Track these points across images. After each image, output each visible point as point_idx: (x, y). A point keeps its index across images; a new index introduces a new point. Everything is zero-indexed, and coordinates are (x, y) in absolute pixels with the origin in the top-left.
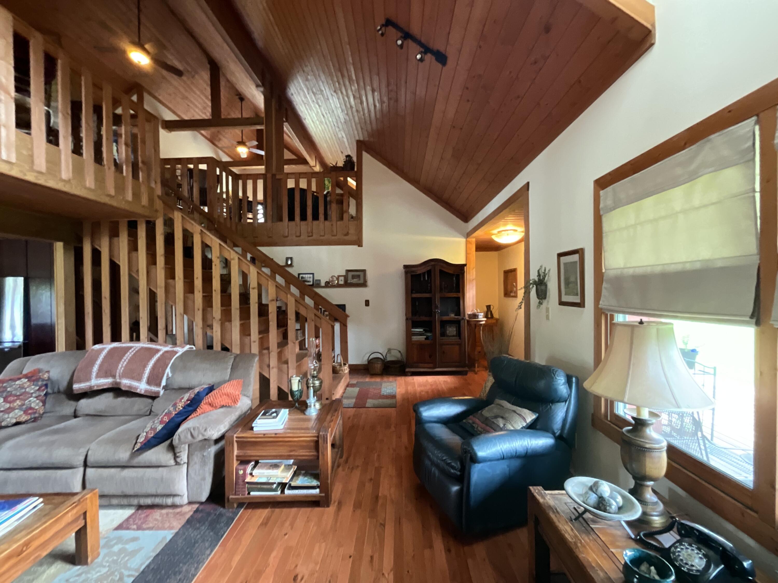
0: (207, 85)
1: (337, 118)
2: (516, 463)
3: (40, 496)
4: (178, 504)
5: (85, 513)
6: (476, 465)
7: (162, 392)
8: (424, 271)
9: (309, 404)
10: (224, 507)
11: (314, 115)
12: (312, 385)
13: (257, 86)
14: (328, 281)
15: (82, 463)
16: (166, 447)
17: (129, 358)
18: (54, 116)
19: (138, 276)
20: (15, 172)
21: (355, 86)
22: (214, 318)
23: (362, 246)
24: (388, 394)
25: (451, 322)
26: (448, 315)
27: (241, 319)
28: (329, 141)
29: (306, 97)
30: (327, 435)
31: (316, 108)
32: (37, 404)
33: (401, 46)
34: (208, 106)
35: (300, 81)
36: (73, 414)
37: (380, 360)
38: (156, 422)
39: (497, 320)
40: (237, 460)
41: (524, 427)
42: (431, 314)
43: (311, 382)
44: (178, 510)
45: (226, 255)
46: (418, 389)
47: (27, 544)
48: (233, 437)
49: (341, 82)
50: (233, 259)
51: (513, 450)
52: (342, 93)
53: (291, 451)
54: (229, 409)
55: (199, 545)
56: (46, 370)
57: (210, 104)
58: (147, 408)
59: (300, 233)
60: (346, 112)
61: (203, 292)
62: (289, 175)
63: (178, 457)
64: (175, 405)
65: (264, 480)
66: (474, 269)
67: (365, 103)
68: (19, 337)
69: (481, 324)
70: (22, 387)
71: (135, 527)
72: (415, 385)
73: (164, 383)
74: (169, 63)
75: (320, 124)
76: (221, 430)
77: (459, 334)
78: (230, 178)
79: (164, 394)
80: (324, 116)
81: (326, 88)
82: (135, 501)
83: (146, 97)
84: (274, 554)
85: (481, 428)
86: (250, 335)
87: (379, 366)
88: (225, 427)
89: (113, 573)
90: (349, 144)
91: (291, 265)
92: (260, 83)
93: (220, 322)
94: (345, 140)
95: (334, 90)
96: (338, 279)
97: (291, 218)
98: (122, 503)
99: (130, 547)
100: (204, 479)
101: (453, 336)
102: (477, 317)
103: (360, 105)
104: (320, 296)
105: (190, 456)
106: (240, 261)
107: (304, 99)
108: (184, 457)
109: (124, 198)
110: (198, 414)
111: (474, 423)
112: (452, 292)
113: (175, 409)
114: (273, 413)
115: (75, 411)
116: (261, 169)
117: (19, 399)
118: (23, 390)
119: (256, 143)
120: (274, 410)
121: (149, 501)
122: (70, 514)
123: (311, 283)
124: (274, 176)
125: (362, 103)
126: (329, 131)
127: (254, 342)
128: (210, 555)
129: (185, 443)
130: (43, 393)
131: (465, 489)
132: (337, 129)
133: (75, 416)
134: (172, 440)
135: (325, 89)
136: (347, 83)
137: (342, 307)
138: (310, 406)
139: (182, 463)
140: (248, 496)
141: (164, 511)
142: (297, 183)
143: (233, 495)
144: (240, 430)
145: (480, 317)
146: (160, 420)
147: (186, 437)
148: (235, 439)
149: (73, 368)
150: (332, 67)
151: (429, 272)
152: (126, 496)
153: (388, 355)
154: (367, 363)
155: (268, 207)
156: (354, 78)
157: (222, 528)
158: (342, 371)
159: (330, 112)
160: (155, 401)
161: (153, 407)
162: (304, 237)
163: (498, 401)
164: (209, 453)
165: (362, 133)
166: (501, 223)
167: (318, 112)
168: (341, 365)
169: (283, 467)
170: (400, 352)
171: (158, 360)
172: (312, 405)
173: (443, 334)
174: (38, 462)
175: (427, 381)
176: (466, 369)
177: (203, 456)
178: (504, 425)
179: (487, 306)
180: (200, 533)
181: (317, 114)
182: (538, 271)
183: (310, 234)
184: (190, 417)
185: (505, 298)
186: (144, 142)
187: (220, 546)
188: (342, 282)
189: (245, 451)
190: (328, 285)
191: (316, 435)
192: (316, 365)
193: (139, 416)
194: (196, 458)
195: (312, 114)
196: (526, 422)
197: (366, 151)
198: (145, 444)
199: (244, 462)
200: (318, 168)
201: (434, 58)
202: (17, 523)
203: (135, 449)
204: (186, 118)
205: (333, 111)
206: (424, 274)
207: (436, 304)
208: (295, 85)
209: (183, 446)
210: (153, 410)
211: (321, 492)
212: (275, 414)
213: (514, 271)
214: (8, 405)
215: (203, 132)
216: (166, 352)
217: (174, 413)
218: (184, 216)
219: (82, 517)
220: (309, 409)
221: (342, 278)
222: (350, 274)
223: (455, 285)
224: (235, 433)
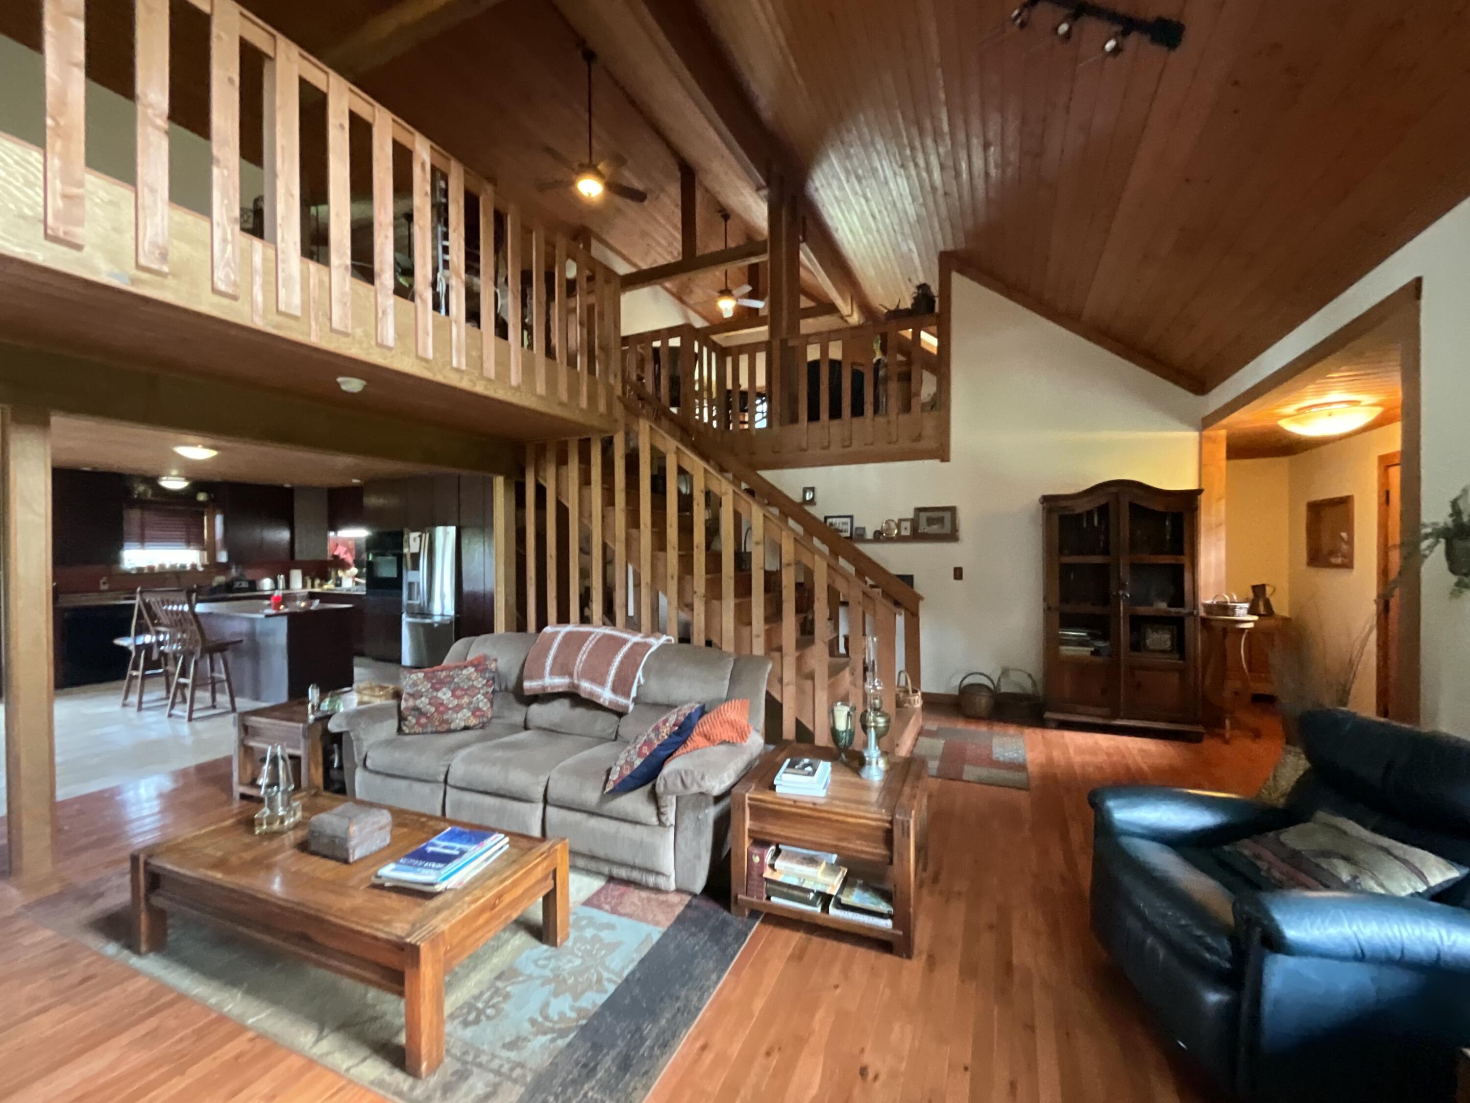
0: (676, 206)
1: (902, 215)
2: (1402, 980)
3: (507, 834)
4: (663, 888)
5: (555, 871)
6: (1280, 957)
7: (631, 707)
8: (1088, 507)
9: (867, 759)
10: (728, 909)
11: (855, 218)
12: (873, 724)
13: (758, 189)
14: (879, 529)
15: (540, 796)
16: (646, 794)
17: (588, 649)
18: (502, 298)
19: (591, 521)
20: (464, 384)
21: (946, 146)
22: (695, 593)
23: (948, 461)
24: (1007, 760)
25: (1160, 621)
26: (1151, 605)
27: (736, 596)
28: (881, 263)
29: (841, 188)
30: (908, 822)
31: (860, 205)
32: (485, 704)
33: (1068, 35)
34: (675, 238)
35: (835, 162)
36: (522, 724)
37: (985, 689)
38: (632, 752)
39: (1286, 620)
40: (750, 837)
41: (1418, 893)
42: (1106, 599)
43: (871, 718)
44: (662, 897)
45: (715, 488)
46: (1077, 759)
47: (499, 896)
48: (744, 796)
49: (917, 144)
50: (726, 493)
51: (1393, 946)
52: (916, 165)
53: (840, 840)
54: (733, 748)
55: (699, 963)
56: (494, 658)
57: (679, 237)
58: (611, 731)
59: (829, 442)
60: (921, 200)
61: (680, 550)
62: (808, 339)
63: (662, 814)
64: (657, 730)
65: (794, 882)
66: (1223, 502)
67: (965, 176)
68: (450, 610)
69: (1244, 629)
70: (469, 678)
71: (607, 907)
72: (1067, 749)
73: (634, 694)
74: (625, 184)
75: (865, 234)
76: (724, 782)
77: (1179, 645)
78: (714, 356)
79: (634, 709)
80: (874, 217)
81: (884, 163)
82: (606, 869)
83: (594, 244)
84: (819, 1015)
85: (1281, 873)
86: (750, 624)
87: (983, 702)
88: (729, 777)
89: (587, 969)
90: (922, 262)
91: (812, 502)
92: (763, 182)
93: (704, 599)
94: (915, 255)
95: (900, 163)
96: (898, 526)
97: (814, 416)
98: (589, 867)
99: (605, 935)
100: (699, 857)
101: (1163, 652)
102: (1230, 612)
103: (954, 182)
104: (869, 559)
105: (679, 815)
106: (737, 497)
107: (837, 193)
108: (670, 817)
109: (578, 405)
110: (688, 749)
111: (1258, 857)
112: (1162, 553)
113: (657, 736)
114: (806, 766)
115: (526, 720)
116: (761, 332)
117: (466, 694)
118: (471, 683)
119: (748, 288)
120: (806, 761)
121: (623, 873)
122: (540, 868)
123: (848, 534)
124: (784, 342)
125: (958, 174)
126: (883, 244)
127: (758, 636)
128: (716, 983)
129: (672, 793)
130: (490, 690)
131: (1245, 1005)
132: (900, 238)
133: (526, 728)
134: (654, 786)
135: (882, 166)
136: (929, 142)
137: (908, 580)
138: (870, 763)
139: (668, 824)
140: (767, 902)
141: (644, 894)
142: (824, 351)
143: (743, 894)
144: (753, 787)
145: (1238, 611)
146: (637, 750)
147: (675, 784)
148: (747, 801)
149: (523, 657)
150: (900, 120)
151: (1103, 510)
152: (593, 858)
153: (1002, 680)
154: (957, 693)
155: (774, 402)
156: (946, 128)
157: (730, 945)
158: (909, 702)
159: (889, 207)
160: (622, 719)
161: (620, 729)
162: (836, 449)
163: (1322, 815)
164: (706, 815)
165: (953, 235)
166: (1311, 387)
167: (863, 212)
168: (907, 692)
169: (823, 865)
170: (1030, 676)
171: (626, 656)
172: (874, 761)
173: (1137, 645)
174: (494, 787)
175: (1096, 743)
176: (1200, 729)
177: (698, 819)
178: (1355, 878)
179: (1254, 588)
180: (698, 943)
181: (862, 217)
182: (1454, 504)
183: (847, 443)
184: (677, 753)
185: (1313, 571)
186: (601, 315)
187: (730, 974)
188: (906, 533)
189: (761, 825)
190: (879, 537)
191: (890, 818)
192: (878, 688)
193: (602, 740)
194: (688, 821)
195: (851, 218)
196: (1426, 882)
197: (961, 272)
198: (619, 784)
199: (761, 843)
200: (855, 319)
201: (1146, 39)
202: (485, 865)
203: (607, 790)
204: (645, 267)
205: (895, 205)
206: (1090, 513)
207: (1119, 578)
208: (823, 171)
209: (669, 797)
210: (620, 732)
211: (895, 926)
212: (809, 769)
213: (1345, 502)
214: (456, 702)
215: (668, 285)
216: (636, 644)
217: (656, 743)
218: (654, 426)
219: (551, 876)
220: (867, 767)
221: (908, 524)
222: (924, 516)
223: (1168, 537)
224: (747, 791)
